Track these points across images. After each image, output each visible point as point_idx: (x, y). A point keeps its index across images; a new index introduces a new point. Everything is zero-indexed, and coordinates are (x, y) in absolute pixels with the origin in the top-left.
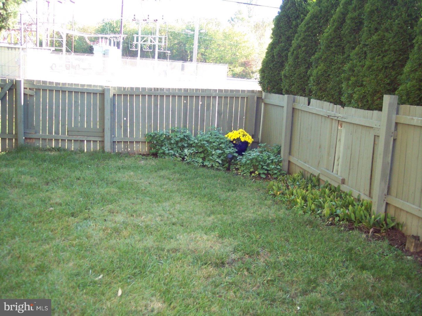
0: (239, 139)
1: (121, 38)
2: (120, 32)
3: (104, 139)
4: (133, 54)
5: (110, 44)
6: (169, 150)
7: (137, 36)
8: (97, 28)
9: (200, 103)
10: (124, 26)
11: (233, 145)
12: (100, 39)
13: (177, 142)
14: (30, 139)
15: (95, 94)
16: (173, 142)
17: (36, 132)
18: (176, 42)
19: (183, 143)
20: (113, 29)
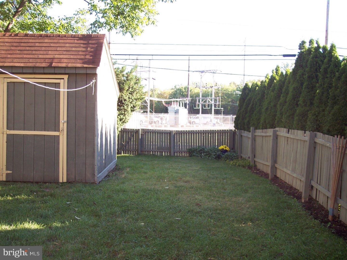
0: (223, 149)
1: (187, 100)
2: (187, 96)
3: (171, 151)
4: (196, 112)
5: (180, 106)
6: (196, 154)
7: (199, 98)
8: (171, 93)
9: (210, 136)
10: (191, 91)
11: (220, 151)
12: (173, 103)
13: (199, 151)
14: (142, 151)
15: (167, 133)
16: (197, 151)
17: (145, 148)
18: (230, 100)
19: (202, 152)
20: (183, 93)
